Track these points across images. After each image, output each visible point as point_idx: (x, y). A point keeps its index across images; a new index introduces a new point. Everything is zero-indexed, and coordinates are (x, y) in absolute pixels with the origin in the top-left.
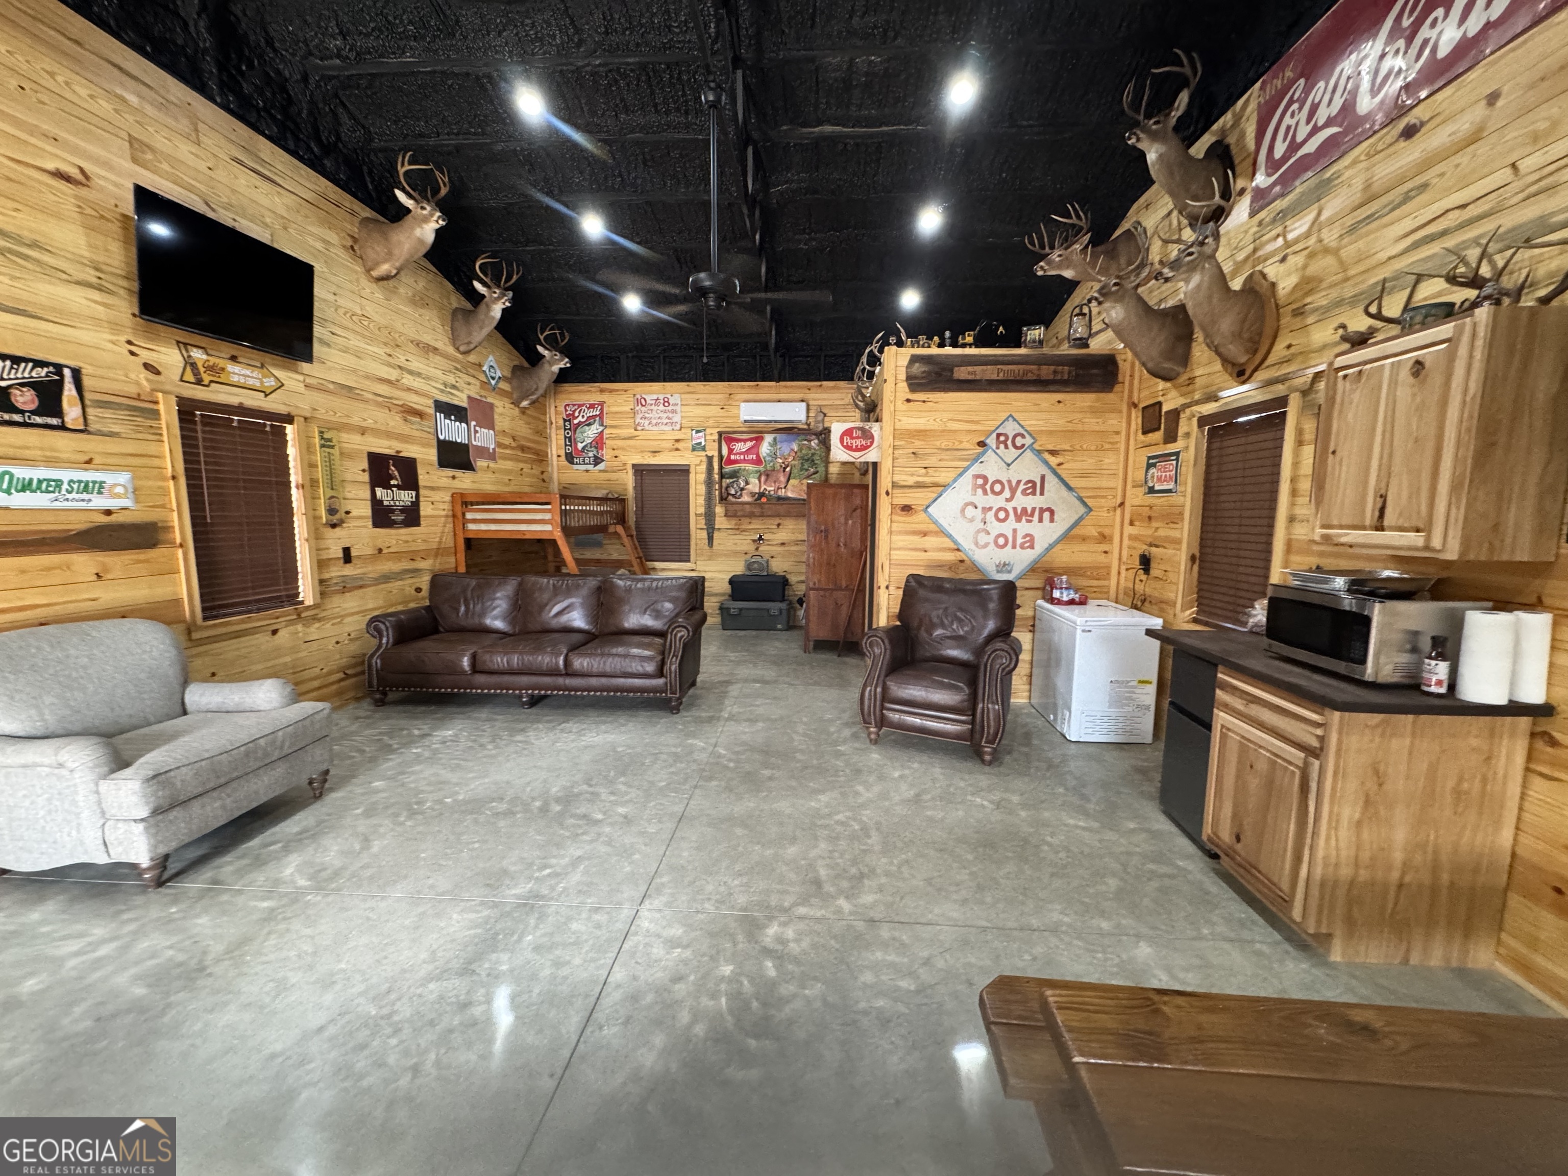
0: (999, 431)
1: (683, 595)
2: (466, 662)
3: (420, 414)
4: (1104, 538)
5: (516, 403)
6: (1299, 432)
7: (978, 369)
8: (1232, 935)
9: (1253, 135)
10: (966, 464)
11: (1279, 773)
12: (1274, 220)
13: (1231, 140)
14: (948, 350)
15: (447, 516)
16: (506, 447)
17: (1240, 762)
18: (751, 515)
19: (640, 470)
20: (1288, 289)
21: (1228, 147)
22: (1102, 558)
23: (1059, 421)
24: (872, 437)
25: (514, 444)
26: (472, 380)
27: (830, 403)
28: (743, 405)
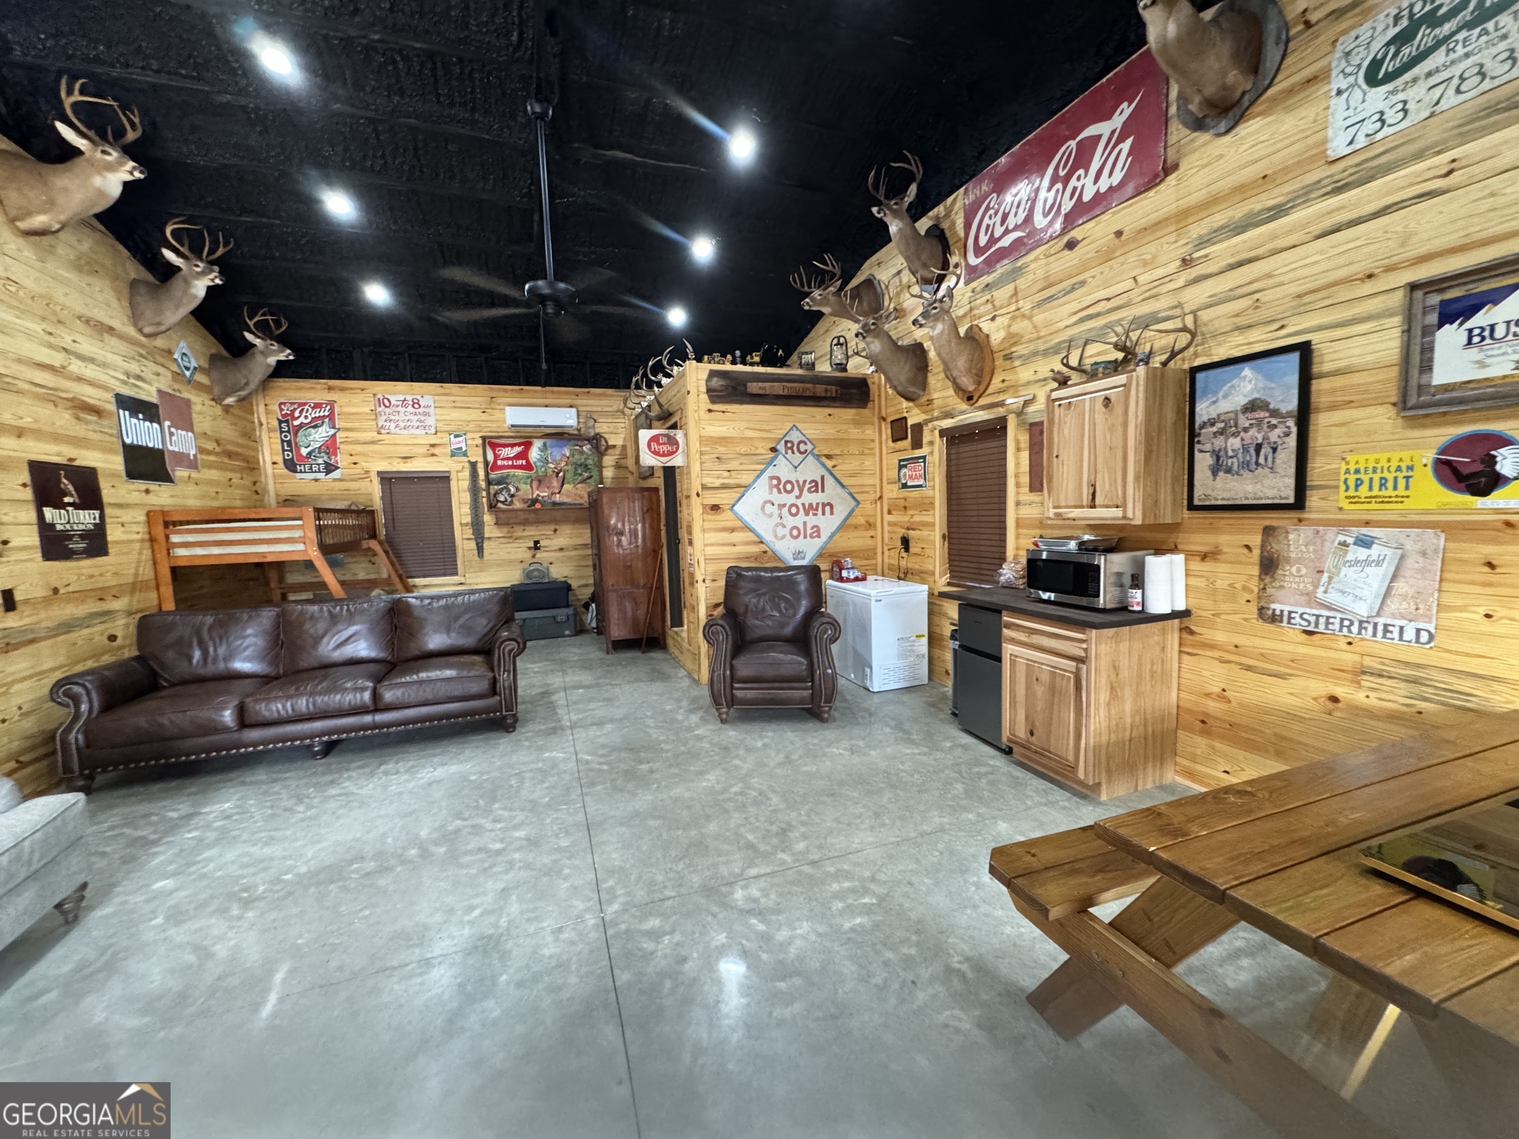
0: (787, 438)
1: (494, 608)
2: (228, 716)
3: (97, 411)
4: (870, 525)
5: (218, 400)
6: (1017, 442)
7: (767, 385)
8: (1044, 801)
9: (962, 225)
10: (762, 467)
11: (1058, 680)
12: (983, 291)
13: (945, 225)
14: (739, 368)
15: (142, 541)
16: (209, 452)
17: (1027, 676)
18: (525, 523)
19: (386, 479)
20: (998, 341)
21: (942, 231)
22: (870, 542)
23: (829, 431)
24: (677, 443)
25: (218, 449)
26: (161, 370)
27: (599, 409)
28: (507, 408)
